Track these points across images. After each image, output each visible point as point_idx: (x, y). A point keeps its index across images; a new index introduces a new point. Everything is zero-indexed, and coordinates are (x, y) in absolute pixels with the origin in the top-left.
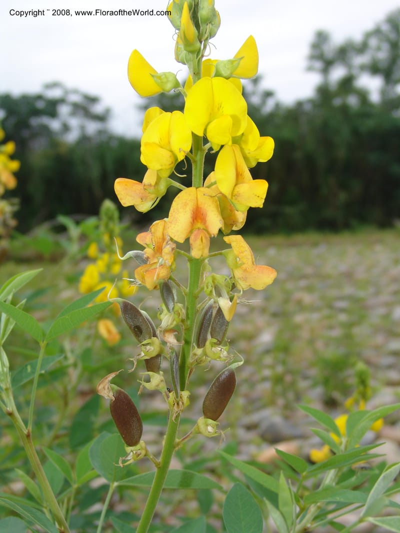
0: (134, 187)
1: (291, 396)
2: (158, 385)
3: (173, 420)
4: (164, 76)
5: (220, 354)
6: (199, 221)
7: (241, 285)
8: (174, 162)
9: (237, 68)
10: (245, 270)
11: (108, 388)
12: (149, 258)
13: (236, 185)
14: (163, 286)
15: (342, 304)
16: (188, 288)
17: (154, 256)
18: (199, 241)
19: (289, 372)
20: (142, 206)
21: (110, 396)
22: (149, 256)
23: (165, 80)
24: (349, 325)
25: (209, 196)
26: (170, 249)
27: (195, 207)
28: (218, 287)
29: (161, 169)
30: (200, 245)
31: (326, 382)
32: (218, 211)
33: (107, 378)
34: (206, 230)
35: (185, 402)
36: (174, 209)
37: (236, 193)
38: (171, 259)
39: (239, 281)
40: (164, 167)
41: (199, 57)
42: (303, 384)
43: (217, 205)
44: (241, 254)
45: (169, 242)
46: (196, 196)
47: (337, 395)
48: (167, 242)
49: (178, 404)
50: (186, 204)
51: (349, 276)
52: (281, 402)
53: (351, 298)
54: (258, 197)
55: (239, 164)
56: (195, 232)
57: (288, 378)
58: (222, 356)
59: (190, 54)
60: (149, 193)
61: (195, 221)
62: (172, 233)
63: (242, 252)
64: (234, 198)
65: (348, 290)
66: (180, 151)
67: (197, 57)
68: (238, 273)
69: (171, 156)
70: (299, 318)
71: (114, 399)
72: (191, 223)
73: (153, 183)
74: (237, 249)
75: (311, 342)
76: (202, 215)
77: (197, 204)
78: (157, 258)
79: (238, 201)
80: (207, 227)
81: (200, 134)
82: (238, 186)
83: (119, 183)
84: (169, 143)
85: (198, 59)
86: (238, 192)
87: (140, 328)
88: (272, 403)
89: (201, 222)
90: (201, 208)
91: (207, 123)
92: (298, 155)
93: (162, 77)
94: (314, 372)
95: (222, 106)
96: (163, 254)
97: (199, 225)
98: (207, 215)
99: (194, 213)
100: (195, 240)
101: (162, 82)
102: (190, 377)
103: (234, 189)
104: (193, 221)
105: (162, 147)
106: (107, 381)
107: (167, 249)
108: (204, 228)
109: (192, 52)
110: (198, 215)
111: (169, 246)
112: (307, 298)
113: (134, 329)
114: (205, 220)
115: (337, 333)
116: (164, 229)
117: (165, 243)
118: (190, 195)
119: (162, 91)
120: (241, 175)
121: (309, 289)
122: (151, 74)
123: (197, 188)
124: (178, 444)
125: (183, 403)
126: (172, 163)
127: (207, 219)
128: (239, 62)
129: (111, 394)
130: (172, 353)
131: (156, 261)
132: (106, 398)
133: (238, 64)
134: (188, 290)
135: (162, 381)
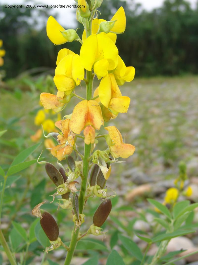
0: (51, 98)
1: (147, 161)
2: (68, 207)
3: (75, 233)
4: (68, 32)
5: (102, 194)
6: (89, 121)
7: (114, 155)
8: (74, 86)
9: (113, 26)
10: (117, 147)
11: (39, 212)
12: (60, 141)
13: (112, 98)
14: (68, 159)
15: (174, 114)
16: (84, 156)
17: (63, 140)
18: (88, 135)
19: (146, 149)
20: (56, 109)
21: (40, 216)
22: (60, 139)
23: (69, 35)
24: (177, 125)
25: (95, 106)
26: (72, 137)
27: (87, 112)
28: (101, 159)
29: (66, 91)
30: (89, 137)
31: (165, 155)
32: (100, 115)
33: (38, 206)
34: (93, 126)
35: (82, 221)
36: (74, 114)
37: (112, 104)
38: (73, 143)
39: (113, 153)
40: (67, 90)
41: (90, 20)
42: (153, 155)
43: (100, 111)
44: (115, 139)
45: (71, 133)
46: (87, 105)
47: (170, 161)
48: (70, 133)
49: (78, 221)
50: (81, 111)
51: (177, 99)
52: (142, 164)
53: (178, 111)
54: (124, 107)
55: (113, 85)
56: (87, 128)
57: (146, 153)
58: (103, 195)
59: (84, 18)
60: (60, 102)
61: (87, 121)
62: (73, 128)
63: (115, 137)
64: (110, 106)
65: (177, 107)
66: (77, 80)
67: (89, 20)
68: (113, 149)
69: (72, 83)
70: (152, 121)
71: (42, 217)
72: (84, 122)
73: (62, 97)
74: (112, 135)
75: (158, 133)
76: (91, 117)
77: (88, 110)
78: (65, 140)
79: (113, 109)
80: (93, 124)
81: (89, 69)
82: (113, 99)
83: (43, 95)
84: (71, 74)
85: (89, 21)
86: (112, 103)
87: (56, 178)
88: (138, 164)
89: (90, 122)
90: (90, 113)
91: (94, 62)
92: (153, 37)
93: (67, 33)
94: (160, 149)
95: (103, 52)
96: (68, 139)
97: (89, 123)
98: (94, 117)
99: (86, 116)
100: (86, 134)
101: (67, 36)
102: (86, 204)
103: (110, 101)
104: (86, 120)
105: (67, 77)
106: (38, 207)
107: (70, 137)
108: (92, 125)
109: (86, 17)
110: (88, 118)
111: (71, 135)
112: (157, 111)
113: (53, 179)
114: (93, 121)
115: (171, 129)
116: (69, 124)
117: (69, 133)
118: (84, 105)
119: (67, 41)
120: (115, 92)
121: (158, 106)
122: (60, 31)
123: (88, 101)
124: (79, 239)
125: (81, 221)
126: (73, 86)
127: (94, 120)
128: (114, 23)
129: (40, 215)
130: (74, 195)
131: (64, 142)
132: (38, 217)
133: (114, 25)
134: (84, 157)
135: (70, 204)
